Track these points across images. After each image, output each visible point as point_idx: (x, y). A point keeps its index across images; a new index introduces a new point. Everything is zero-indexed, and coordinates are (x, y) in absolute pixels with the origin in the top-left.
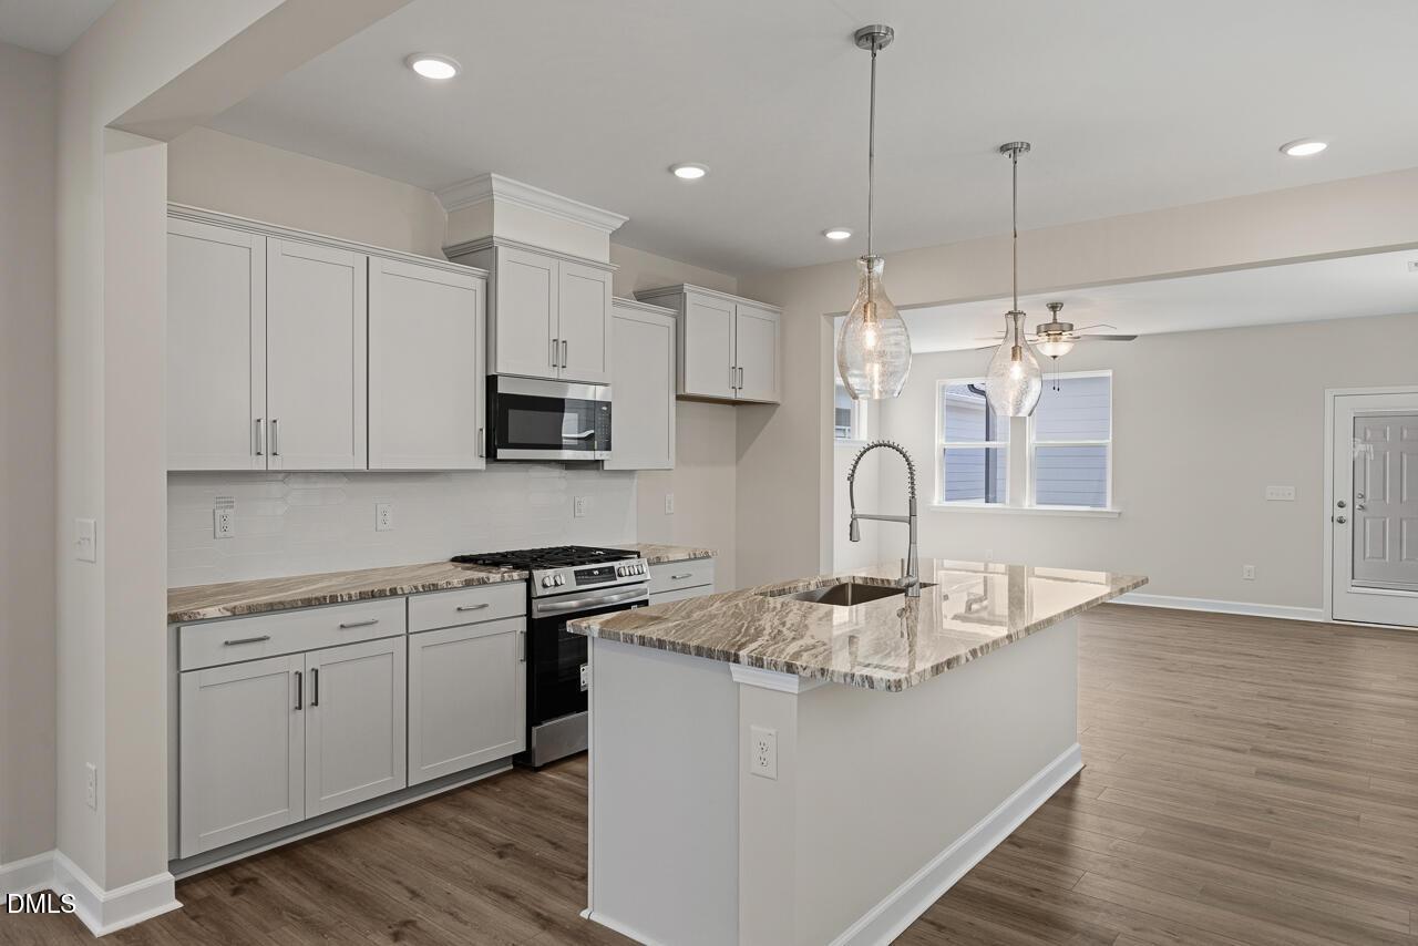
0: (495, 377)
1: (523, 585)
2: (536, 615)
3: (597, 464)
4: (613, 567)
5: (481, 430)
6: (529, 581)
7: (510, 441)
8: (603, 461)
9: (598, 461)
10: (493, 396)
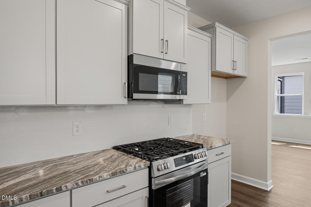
0: (132, 56)
1: (147, 170)
2: (154, 188)
3: (180, 101)
4: (192, 154)
5: (125, 83)
6: (150, 168)
7: (140, 89)
8: (183, 100)
9: (181, 100)
10: (131, 66)
